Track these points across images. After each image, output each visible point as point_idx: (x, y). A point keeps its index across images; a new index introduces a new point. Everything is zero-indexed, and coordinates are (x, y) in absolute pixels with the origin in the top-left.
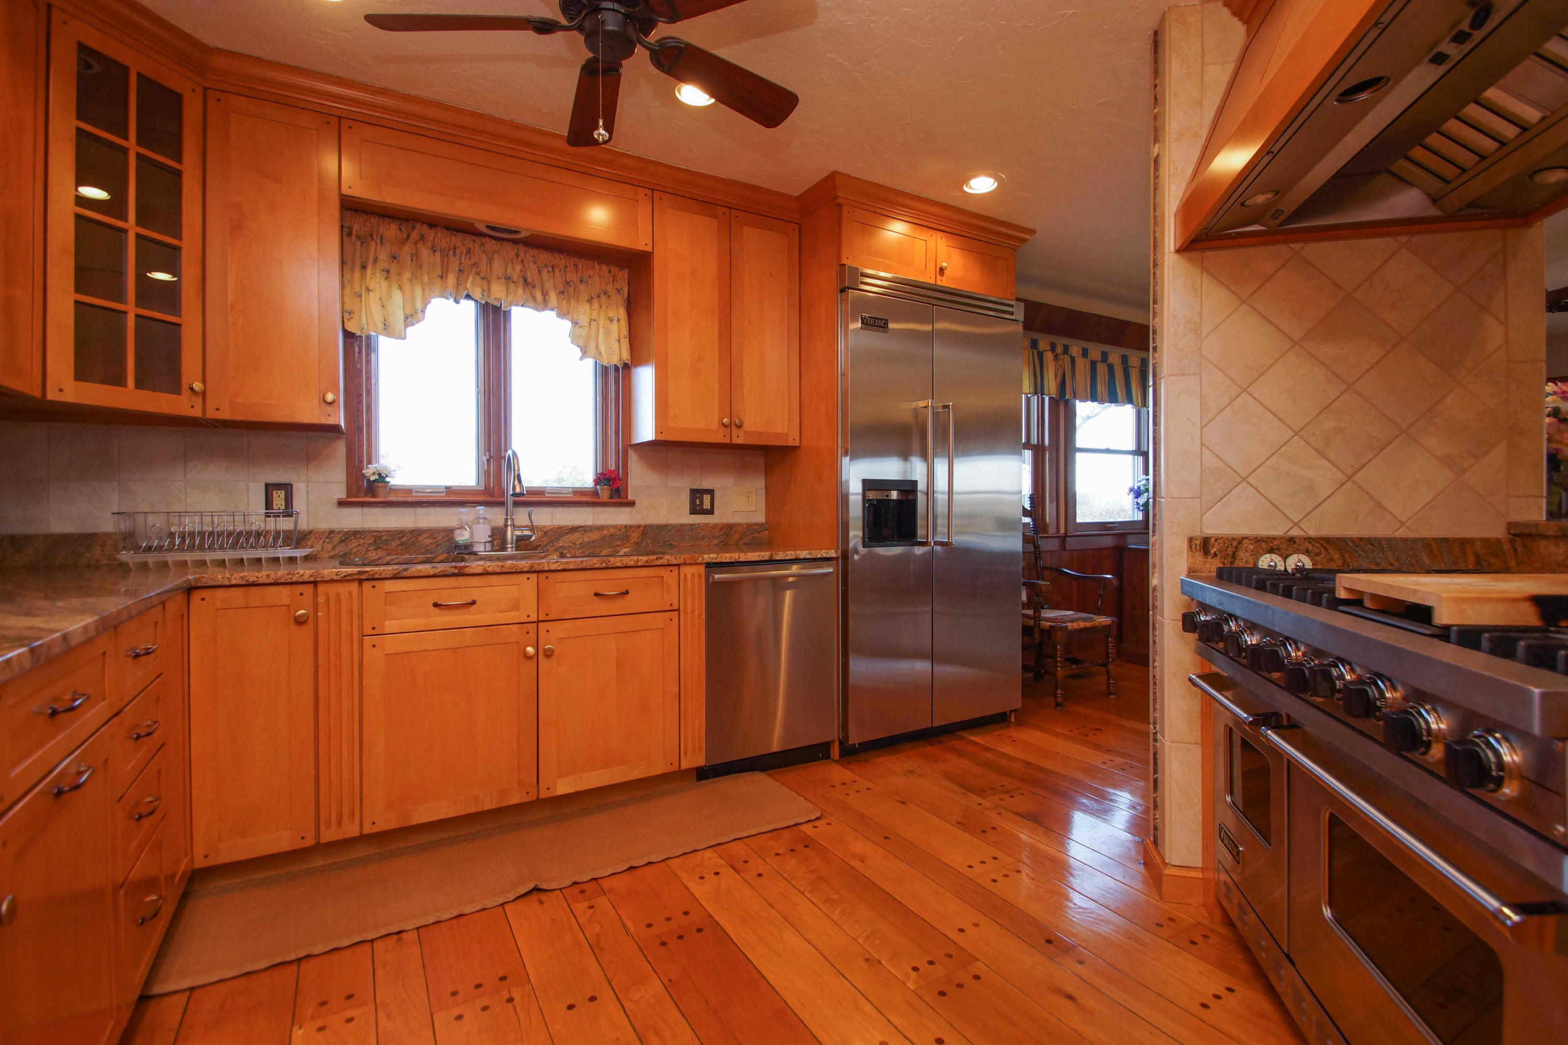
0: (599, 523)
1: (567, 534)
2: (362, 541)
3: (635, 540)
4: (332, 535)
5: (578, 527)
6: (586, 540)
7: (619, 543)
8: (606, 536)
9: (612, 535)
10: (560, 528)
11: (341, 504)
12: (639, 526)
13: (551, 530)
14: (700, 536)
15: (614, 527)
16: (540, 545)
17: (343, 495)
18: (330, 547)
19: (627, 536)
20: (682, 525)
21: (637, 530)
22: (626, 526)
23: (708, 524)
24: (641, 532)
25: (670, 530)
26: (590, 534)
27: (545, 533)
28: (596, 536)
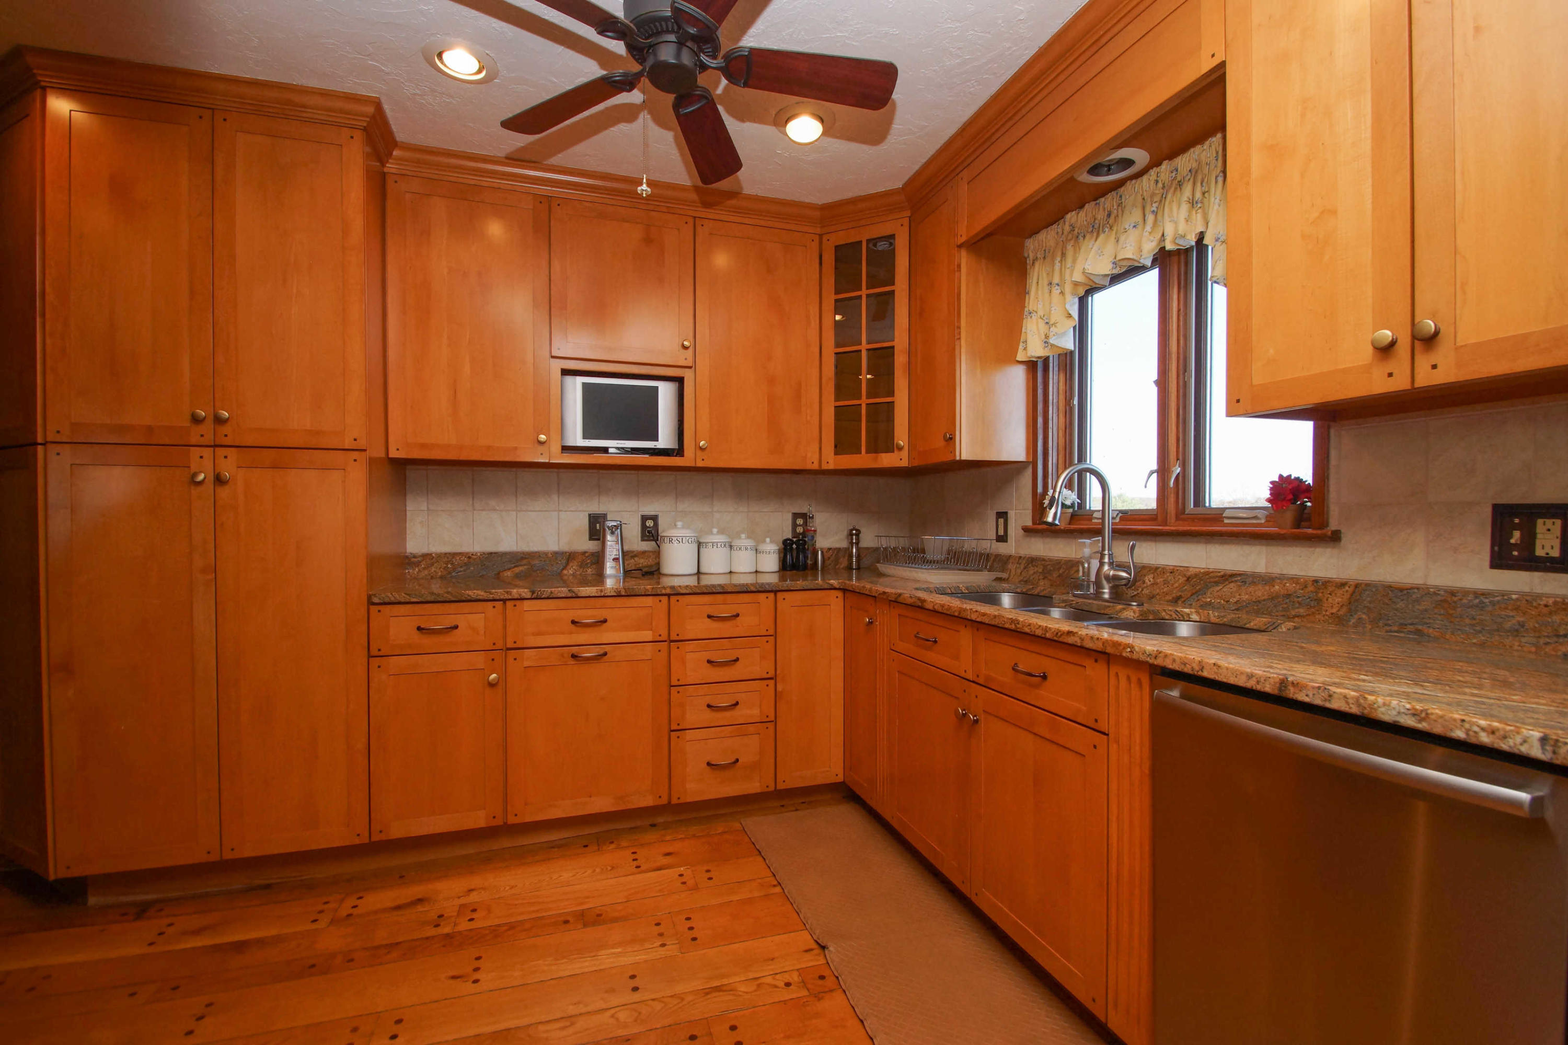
0: (1276, 570)
1: (1217, 583)
2: (1036, 569)
3: (1334, 611)
4: (1020, 561)
5: (1233, 575)
6: (1245, 597)
7: (1302, 611)
8: (1277, 596)
9: (1288, 596)
10: (1207, 573)
11: (1026, 530)
12: (1343, 585)
13: (1196, 575)
14: (1508, 625)
15: (1294, 579)
16: (1180, 597)
17: (1029, 523)
18: (1019, 571)
19: (1319, 601)
20: (1452, 593)
21: (1339, 592)
22: (1315, 581)
23: (1540, 596)
24: (1347, 596)
25: (1417, 601)
26: (1251, 589)
27: (1188, 579)
28: (1261, 592)
